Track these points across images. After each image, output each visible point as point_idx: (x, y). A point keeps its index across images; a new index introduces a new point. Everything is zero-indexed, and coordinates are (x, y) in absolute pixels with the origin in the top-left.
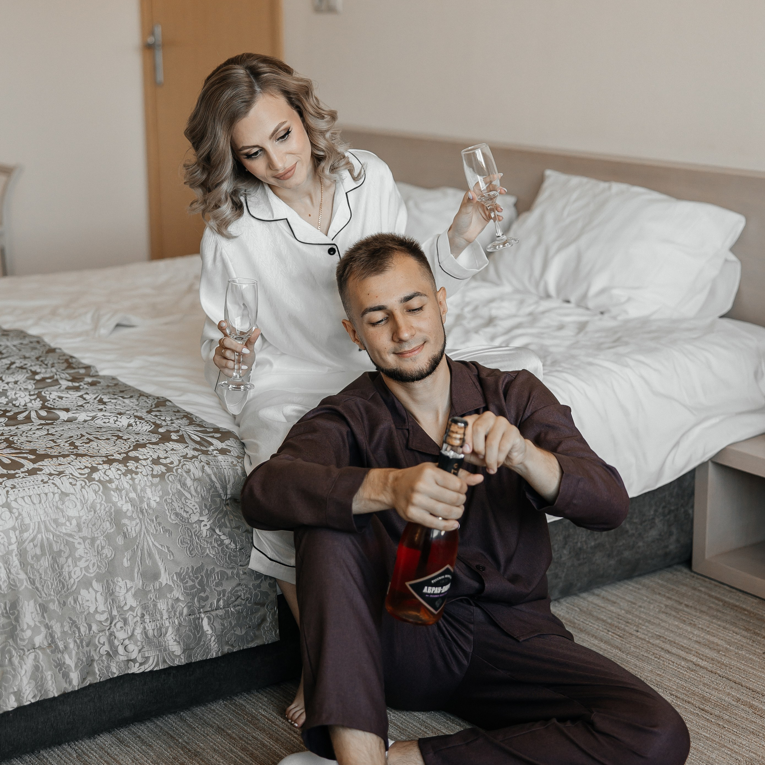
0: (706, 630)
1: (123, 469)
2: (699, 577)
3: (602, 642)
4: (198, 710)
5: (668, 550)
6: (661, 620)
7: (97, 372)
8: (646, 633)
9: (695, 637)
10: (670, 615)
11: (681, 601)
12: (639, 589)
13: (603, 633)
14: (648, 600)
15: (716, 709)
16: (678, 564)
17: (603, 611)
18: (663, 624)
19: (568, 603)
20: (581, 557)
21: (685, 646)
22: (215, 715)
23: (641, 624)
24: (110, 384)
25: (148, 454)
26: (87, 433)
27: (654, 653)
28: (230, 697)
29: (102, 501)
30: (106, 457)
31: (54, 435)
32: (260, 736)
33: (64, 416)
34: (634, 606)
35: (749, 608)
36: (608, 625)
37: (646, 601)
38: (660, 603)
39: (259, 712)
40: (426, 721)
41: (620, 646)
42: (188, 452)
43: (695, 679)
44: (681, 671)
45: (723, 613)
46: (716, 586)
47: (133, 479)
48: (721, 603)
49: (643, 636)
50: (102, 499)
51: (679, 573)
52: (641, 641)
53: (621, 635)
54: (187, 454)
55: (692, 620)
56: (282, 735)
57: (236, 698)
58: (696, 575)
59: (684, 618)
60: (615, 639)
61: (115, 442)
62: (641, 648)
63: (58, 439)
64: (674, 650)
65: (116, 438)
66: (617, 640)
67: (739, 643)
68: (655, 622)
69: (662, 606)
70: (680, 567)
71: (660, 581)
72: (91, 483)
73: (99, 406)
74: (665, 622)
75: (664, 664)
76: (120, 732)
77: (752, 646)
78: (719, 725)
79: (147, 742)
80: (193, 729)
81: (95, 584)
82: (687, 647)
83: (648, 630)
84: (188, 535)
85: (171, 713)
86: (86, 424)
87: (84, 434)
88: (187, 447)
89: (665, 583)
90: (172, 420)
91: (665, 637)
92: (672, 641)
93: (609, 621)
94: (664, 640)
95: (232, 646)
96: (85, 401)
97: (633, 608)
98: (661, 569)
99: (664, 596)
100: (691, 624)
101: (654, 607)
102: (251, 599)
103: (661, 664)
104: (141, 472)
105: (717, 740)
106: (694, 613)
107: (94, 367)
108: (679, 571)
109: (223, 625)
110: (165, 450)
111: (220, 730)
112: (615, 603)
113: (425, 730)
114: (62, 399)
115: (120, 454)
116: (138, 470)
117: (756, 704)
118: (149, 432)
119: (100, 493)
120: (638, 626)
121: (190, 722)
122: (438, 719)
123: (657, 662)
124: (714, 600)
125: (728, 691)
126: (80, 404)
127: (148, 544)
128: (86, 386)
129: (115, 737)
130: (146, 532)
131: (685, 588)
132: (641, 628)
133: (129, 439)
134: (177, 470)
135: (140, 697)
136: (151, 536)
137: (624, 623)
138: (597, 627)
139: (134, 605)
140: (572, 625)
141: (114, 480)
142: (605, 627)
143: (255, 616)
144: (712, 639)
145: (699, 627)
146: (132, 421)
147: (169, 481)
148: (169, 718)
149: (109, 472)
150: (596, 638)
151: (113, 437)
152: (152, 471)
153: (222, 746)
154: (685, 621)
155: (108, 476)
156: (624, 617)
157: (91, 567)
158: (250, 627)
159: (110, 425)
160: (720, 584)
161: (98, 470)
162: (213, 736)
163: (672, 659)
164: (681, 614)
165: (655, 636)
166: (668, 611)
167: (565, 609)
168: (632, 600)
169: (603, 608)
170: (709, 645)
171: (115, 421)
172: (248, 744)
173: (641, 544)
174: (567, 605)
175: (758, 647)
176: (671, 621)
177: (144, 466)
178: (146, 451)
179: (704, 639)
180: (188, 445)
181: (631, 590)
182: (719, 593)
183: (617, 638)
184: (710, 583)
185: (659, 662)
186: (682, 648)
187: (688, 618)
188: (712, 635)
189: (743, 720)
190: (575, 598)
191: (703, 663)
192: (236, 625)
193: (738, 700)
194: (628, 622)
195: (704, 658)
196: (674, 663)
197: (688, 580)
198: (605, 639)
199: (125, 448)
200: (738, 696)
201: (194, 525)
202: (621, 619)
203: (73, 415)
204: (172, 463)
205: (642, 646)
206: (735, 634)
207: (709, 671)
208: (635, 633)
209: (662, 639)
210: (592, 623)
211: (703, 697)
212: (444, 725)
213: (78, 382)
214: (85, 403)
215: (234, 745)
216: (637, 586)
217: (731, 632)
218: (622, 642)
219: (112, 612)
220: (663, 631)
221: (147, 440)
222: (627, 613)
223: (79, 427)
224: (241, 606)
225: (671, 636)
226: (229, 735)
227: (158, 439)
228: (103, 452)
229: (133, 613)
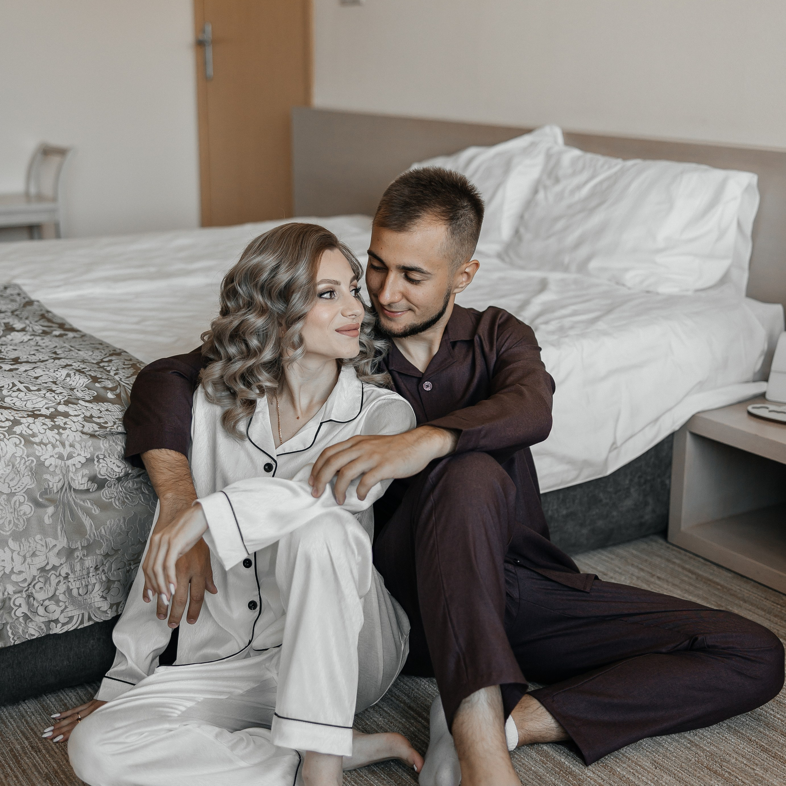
1: (50, 423)
47: (60, 434)
72: (11, 436)
81: (11, 542)
139: (58, 564)
141: (38, 434)
149: (33, 426)
152: (83, 427)
155: (31, 430)
157: (6, 524)
161: (21, 424)
177: (74, 422)
204: (106, 423)
229: (55, 573)
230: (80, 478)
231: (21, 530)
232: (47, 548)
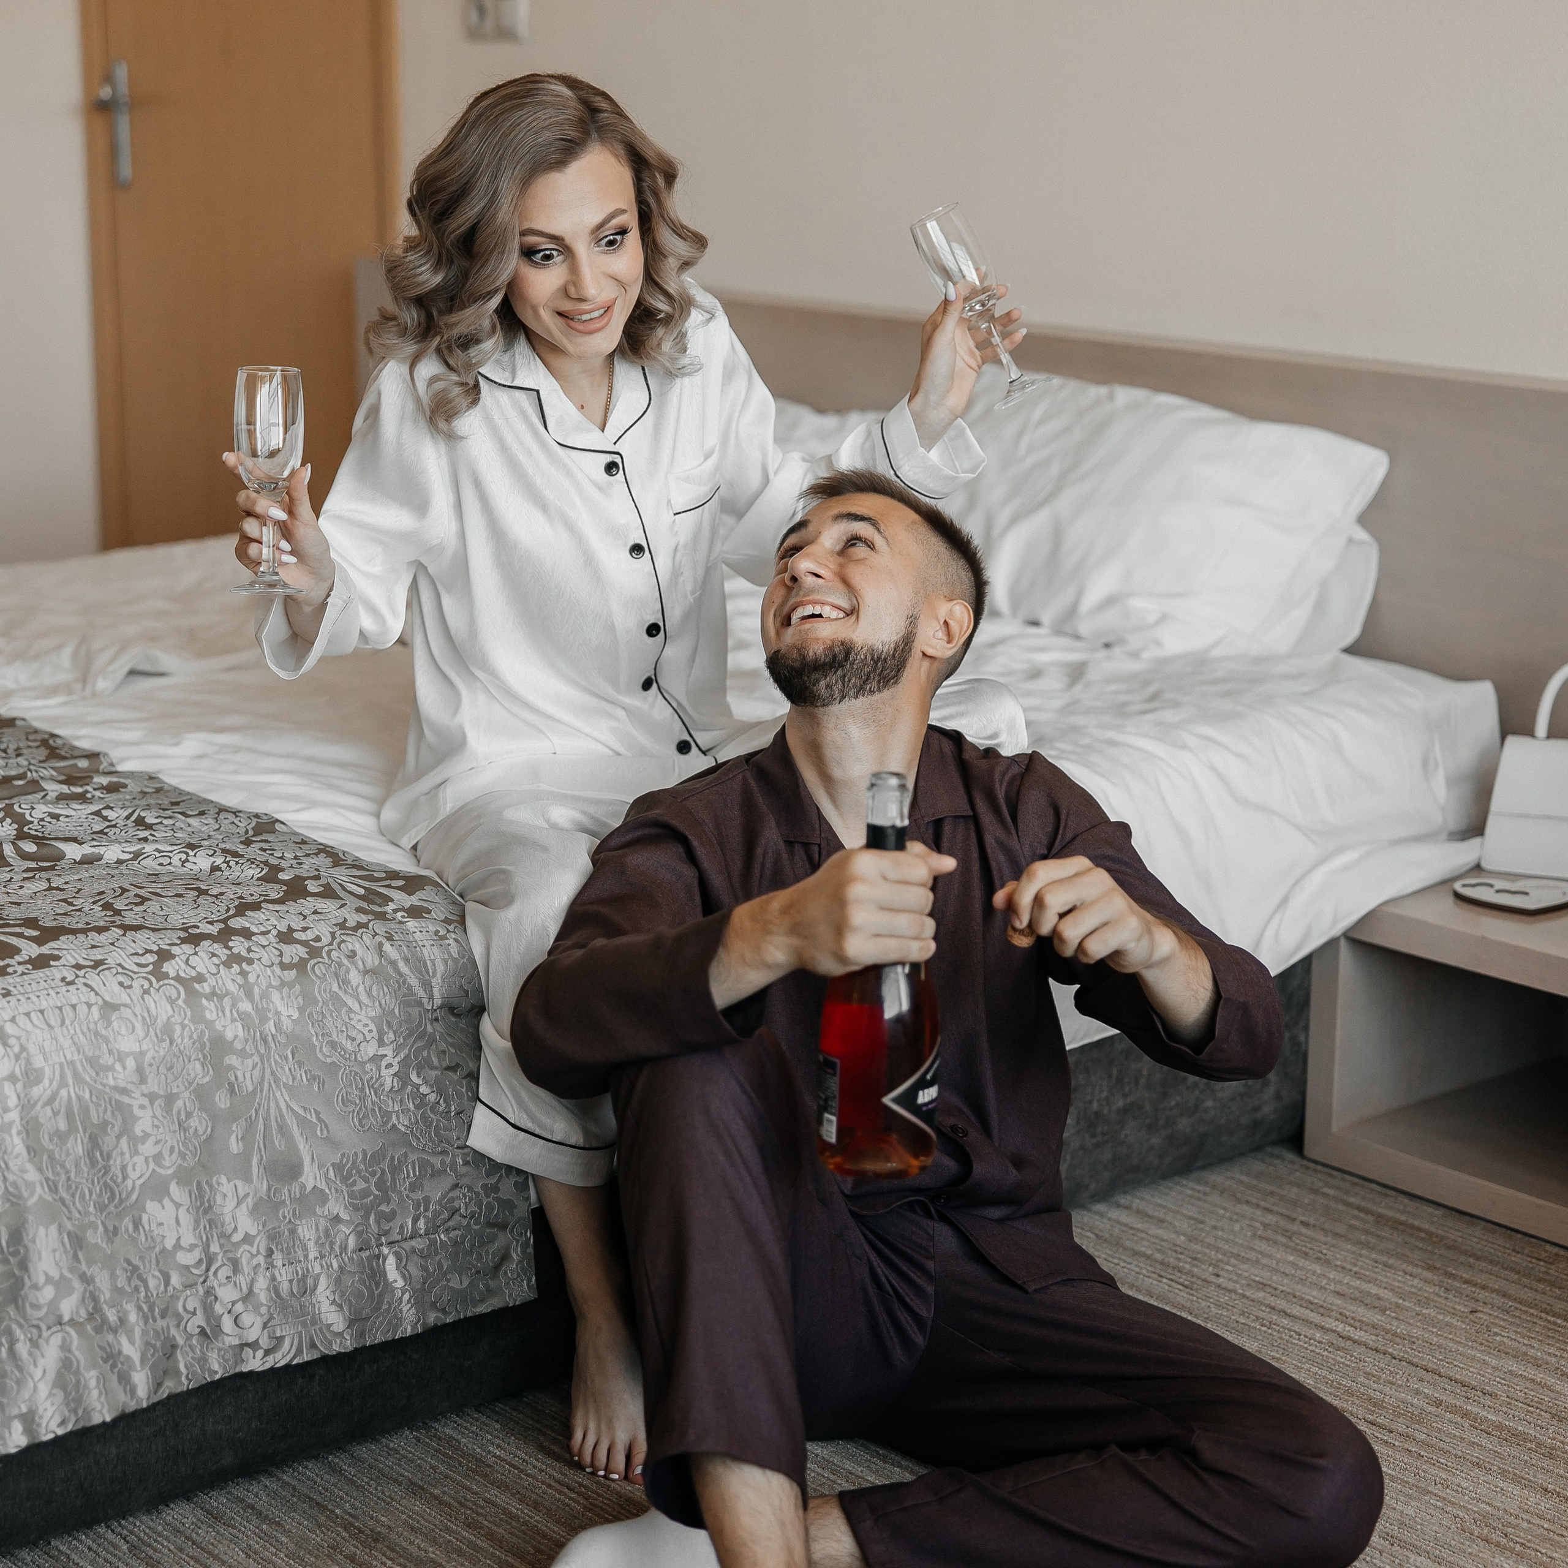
0: (1351, 1270)
1: (223, 953)
2: (1319, 1168)
4: (364, 1451)
5: (1259, 1115)
6: (1260, 1253)
7: (112, 765)
8: (1235, 1278)
9: (1333, 1284)
10: (1275, 1242)
11: (1294, 1215)
12: (1205, 1194)
13: (1151, 1281)
14: (1228, 1214)
15: (1399, 1420)
16: (1274, 1143)
17: (1142, 1239)
18: (1265, 1261)
20: (1099, 1130)
21: (1316, 1301)
22: (399, 1460)
23: (1222, 1261)
24: (146, 790)
25: (268, 923)
26: (132, 885)
27: (1257, 1318)
28: (424, 1423)
29: (185, 1018)
30: (185, 930)
31: (64, 890)
32: (502, 1499)
33: (73, 851)
34: (1201, 1226)
35: (1426, 1226)
36: (1158, 1266)
37: (1223, 1216)
38: (1252, 1219)
39: (489, 1452)
40: (831, 1459)
41: (1188, 1304)
42: (348, 916)
43: (1348, 1366)
44: (1317, 1351)
45: (1378, 1236)
46: (1354, 1184)
47: (244, 974)
48: (1370, 1218)
49: (1230, 1285)
50: (185, 1015)
51: (1277, 1162)
52: (1227, 1294)
53: (1186, 1283)
54: (346, 920)
55: (1320, 1252)
56: (545, 1496)
57: (436, 1425)
58: (1311, 1165)
59: (1304, 1249)
60: (1177, 1291)
61: (195, 901)
62: (1230, 1308)
63: (74, 897)
64: (1296, 1310)
65: (195, 893)
66: (1182, 1294)
67: (1419, 1293)
68: (1248, 1256)
69: (1258, 1225)
70: (1277, 1150)
71: (1243, 1178)
72: (161, 983)
73: (138, 832)
74: (1270, 1256)
75: (1281, 1338)
76: (211, 1498)
77: (1446, 1298)
78: (1410, 1451)
79: (271, 1516)
80: (358, 1487)
81: (174, 1188)
82: (1321, 1303)
83: (1240, 1272)
84: (356, 1087)
85: (308, 1458)
86: (123, 867)
87: (127, 886)
88: (342, 906)
89: (1254, 1182)
90: (296, 857)
91: (1274, 1285)
92: (1289, 1294)
93: (1158, 1256)
94: (1273, 1292)
95: (443, 1311)
96: (108, 823)
97: (1201, 1230)
98: (1242, 1154)
99: (1258, 1206)
100: (1319, 1259)
101: (1242, 1228)
102: (480, 1215)
103: (1276, 1338)
104: (259, 960)
105: (1411, 1481)
106: (1323, 1239)
107: (105, 754)
108: (1278, 1157)
109: (424, 1269)
110: (300, 914)
111: (415, 1489)
112: (1163, 1221)
113: (832, 1477)
114: (58, 820)
115: (211, 923)
116: (252, 955)
117: (1475, 1410)
118: (259, 879)
119: (180, 1002)
120: (1216, 1266)
121: (350, 1474)
122: (855, 1456)
123: (1266, 1335)
124: (1356, 1212)
125: (1416, 1386)
126: (97, 828)
127: (278, 1105)
128: (98, 794)
129: (202, 1509)
130: (272, 1082)
131: (1295, 1190)
132: (1223, 1269)
133: (222, 894)
134: (329, 953)
135: (254, 1425)
136: (283, 1090)
137: (1189, 1260)
138: (1137, 1270)
139: (253, 1231)
141: (207, 976)
142: (1152, 1269)
143: (487, 1250)
144: (1366, 1287)
145: (1336, 1266)
146: (219, 861)
147: (316, 975)
148: (306, 1467)
149: (194, 960)
151: (189, 892)
152: (281, 955)
153: (426, 1520)
154: (1306, 1254)
155: (194, 968)
156: (1185, 1249)
157: (166, 1154)
158: (478, 1272)
159: (173, 869)
160: (1361, 1182)
161: (173, 957)
162: (404, 1502)
163: (1296, 1328)
165: (1254, 1284)
166: (1269, 1234)
168: (1196, 1216)
169: (1141, 1231)
170: (1361, 1299)
171: (184, 862)
172: (478, 1514)
173: (1209, 1103)
175: (1458, 1300)
176: (1279, 1254)
177: (264, 947)
178: (262, 916)
179: (1350, 1287)
180: (343, 903)
181: (1190, 1196)
182: (1363, 1198)
183: (1180, 1290)
184: (1344, 1180)
185: (1270, 1334)
186: (1310, 1305)
187: (1311, 1249)
188: (1364, 1280)
189: (1455, 1441)
191: (1357, 1335)
192: (450, 1269)
193: (1438, 1403)
194: (1195, 1259)
195: (1358, 1324)
196: (1300, 1335)
197: (1298, 1174)
199: (219, 911)
200: (1436, 1395)
201: (368, 1067)
202: (1181, 1253)
203: (93, 850)
204: (318, 939)
205: (1231, 1304)
206: (1408, 1277)
207: (1371, 1349)
208: (1213, 1279)
209: (1269, 1290)
210: (1124, 1261)
211: (1370, 1399)
212: (868, 1466)
213: (81, 786)
214: (108, 827)
215: (451, 1517)
216: (1201, 1188)
217: (1400, 1273)
218: (1191, 1297)
220: (1269, 1274)
221: (260, 896)
222: (1190, 1241)
223: (112, 873)
224: (460, 1230)
225: (1286, 1285)
226: (436, 1498)
227: (282, 894)
228: (176, 920)
229: (250, 1249)
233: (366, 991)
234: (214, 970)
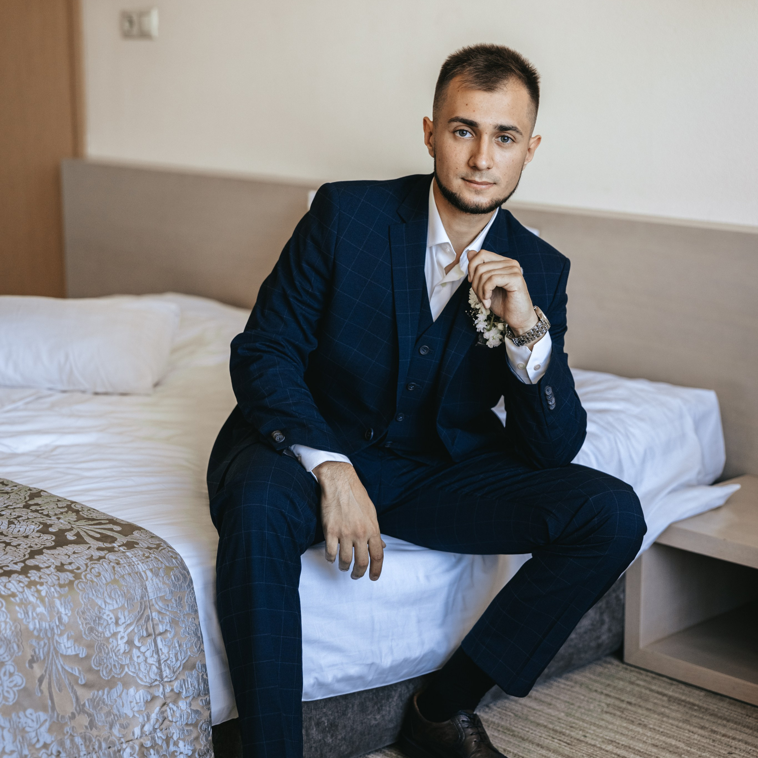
0: (659, 731)
1: (25, 580)
2: (633, 668)
3: (550, 751)
5: (600, 641)
6: (607, 722)
8: (595, 738)
9: (650, 739)
10: (615, 715)
11: (623, 698)
12: (572, 687)
13: (548, 741)
14: (586, 699)
16: (607, 655)
17: (540, 715)
18: (610, 727)
19: (499, 708)
21: (642, 750)
23: (586, 728)
25: (49, 561)
29: (7, 618)
34: (572, 706)
35: (697, 702)
36: (551, 732)
37: (583, 700)
38: (600, 701)
42: (93, 554)
45: (671, 709)
46: (654, 678)
47: (38, 591)
48: (665, 698)
49: (593, 742)
50: (7, 616)
51: (609, 666)
52: (592, 747)
53: (568, 742)
54: (92, 556)
55: (640, 720)
58: (629, 667)
59: (631, 718)
60: (563, 747)
61: (4, 550)
65: (4, 545)
66: (566, 748)
67: (699, 743)
68: (601, 724)
69: (603, 705)
70: (608, 659)
71: (592, 676)
74: (612, 724)
82: (645, 751)
83: (597, 734)
84: (105, 652)
88: (89, 548)
89: (598, 679)
91: (617, 741)
92: (626, 746)
93: (551, 726)
94: (617, 745)
97: (572, 709)
98: (590, 663)
99: (602, 693)
100: (640, 724)
101: (595, 707)
104: (47, 582)
106: (640, 712)
108: (610, 663)
110: (66, 554)
112: (550, 704)
115: (16, 563)
116: (42, 580)
118: (38, 532)
119: (3, 609)
120: (583, 731)
124: (657, 695)
127: (57, 667)
130: (54, 654)
131: (621, 683)
132: (587, 732)
133: (19, 545)
134: (85, 576)
136: (60, 658)
137: (568, 728)
138: (540, 734)
139: (48, 741)
140: (511, 733)
141: (18, 593)
142: (548, 734)
144: (669, 740)
145: (650, 728)
147: (79, 589)
149: (9, 585)
150: (542, 747)
152: (59, 579)
154: (633, 722)
155: (9, 589)
156: (565, 721)
160: (658, 677)
164: (627, 714)
165: (606, 741)
166: (610, 710)
167: (498, 714)
168: (568, 700)
169: (539, 711)
170: (667, 748)
174: (499, 710)
175: (720, 747)
176: (618, 722)
177: (48, 575)
178: (45, 558)
179: (660, 741)
180: (89, 546)
181: (563, 688)
182: (660, 686)
184: (648, 676)
187: (635, 718)
188: (667, 737)
190: (506, 701)
194: (572, 727)
197: (621, 673)
198: (552, 748)
199: (19, 556)
201: (111, 640)
202: (563, 724)
204: (78, 568)
206: (691, 734)
208: (583, 738)
209: (615, 744)
210: (532, 729)
216: (569, 683)
217: (687, 731)
218: (572, 750)
219: (22, 751)
220: (613, 734)
221: (41, 544)
222: (567, 716)
225: (624, 741)
227: (54, 542)
229: (47, 752)
230: (65, 640)
231: (11, 704)
232: (37, 722)
233: (108, 595)
234: (21, 590)
